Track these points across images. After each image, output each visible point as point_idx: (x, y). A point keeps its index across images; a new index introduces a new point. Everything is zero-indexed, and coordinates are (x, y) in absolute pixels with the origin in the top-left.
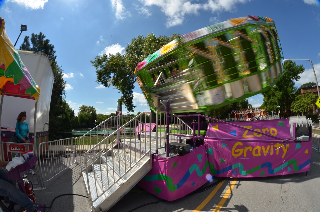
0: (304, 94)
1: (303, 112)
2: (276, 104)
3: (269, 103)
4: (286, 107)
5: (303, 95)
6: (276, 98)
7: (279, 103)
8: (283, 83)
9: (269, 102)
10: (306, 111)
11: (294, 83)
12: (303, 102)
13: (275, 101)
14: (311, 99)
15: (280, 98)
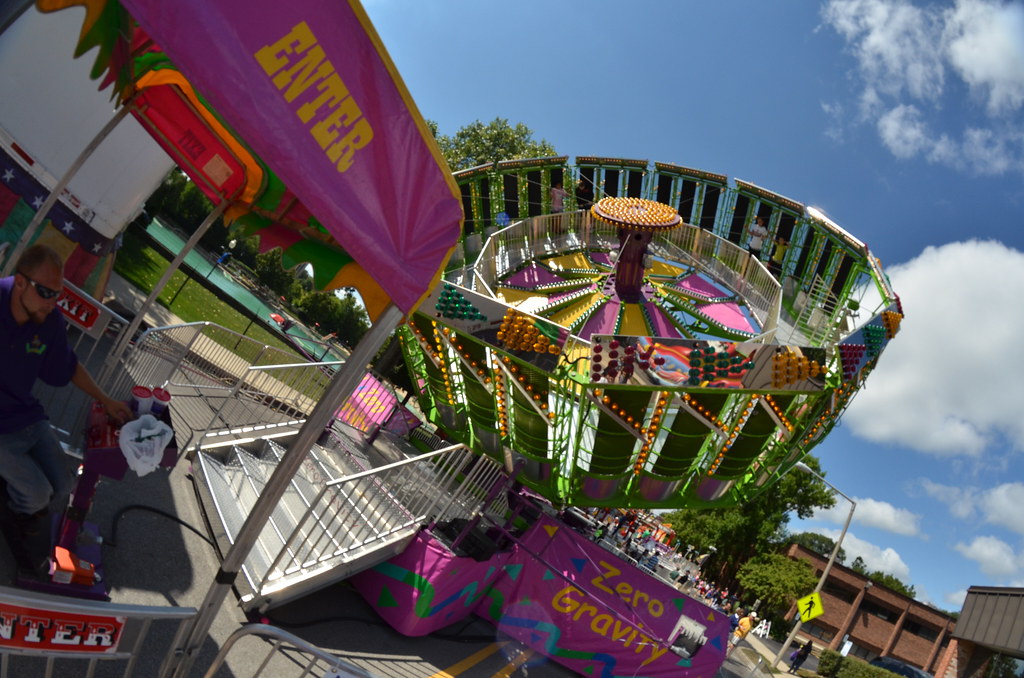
0: (794, 559)
1: (762, 598)
2: (711, 535)
3: (696, 521)
4: (730, 558)
5: (789, 560)
6: (719, 524)
7: (720, 538)
8: (763, 502)
9: (699, 518)
10: (769, 600)
11: (786, 520)
12: (776, 575)
13: (714, 527)
14: (801, 581)
15: (731, 531)
